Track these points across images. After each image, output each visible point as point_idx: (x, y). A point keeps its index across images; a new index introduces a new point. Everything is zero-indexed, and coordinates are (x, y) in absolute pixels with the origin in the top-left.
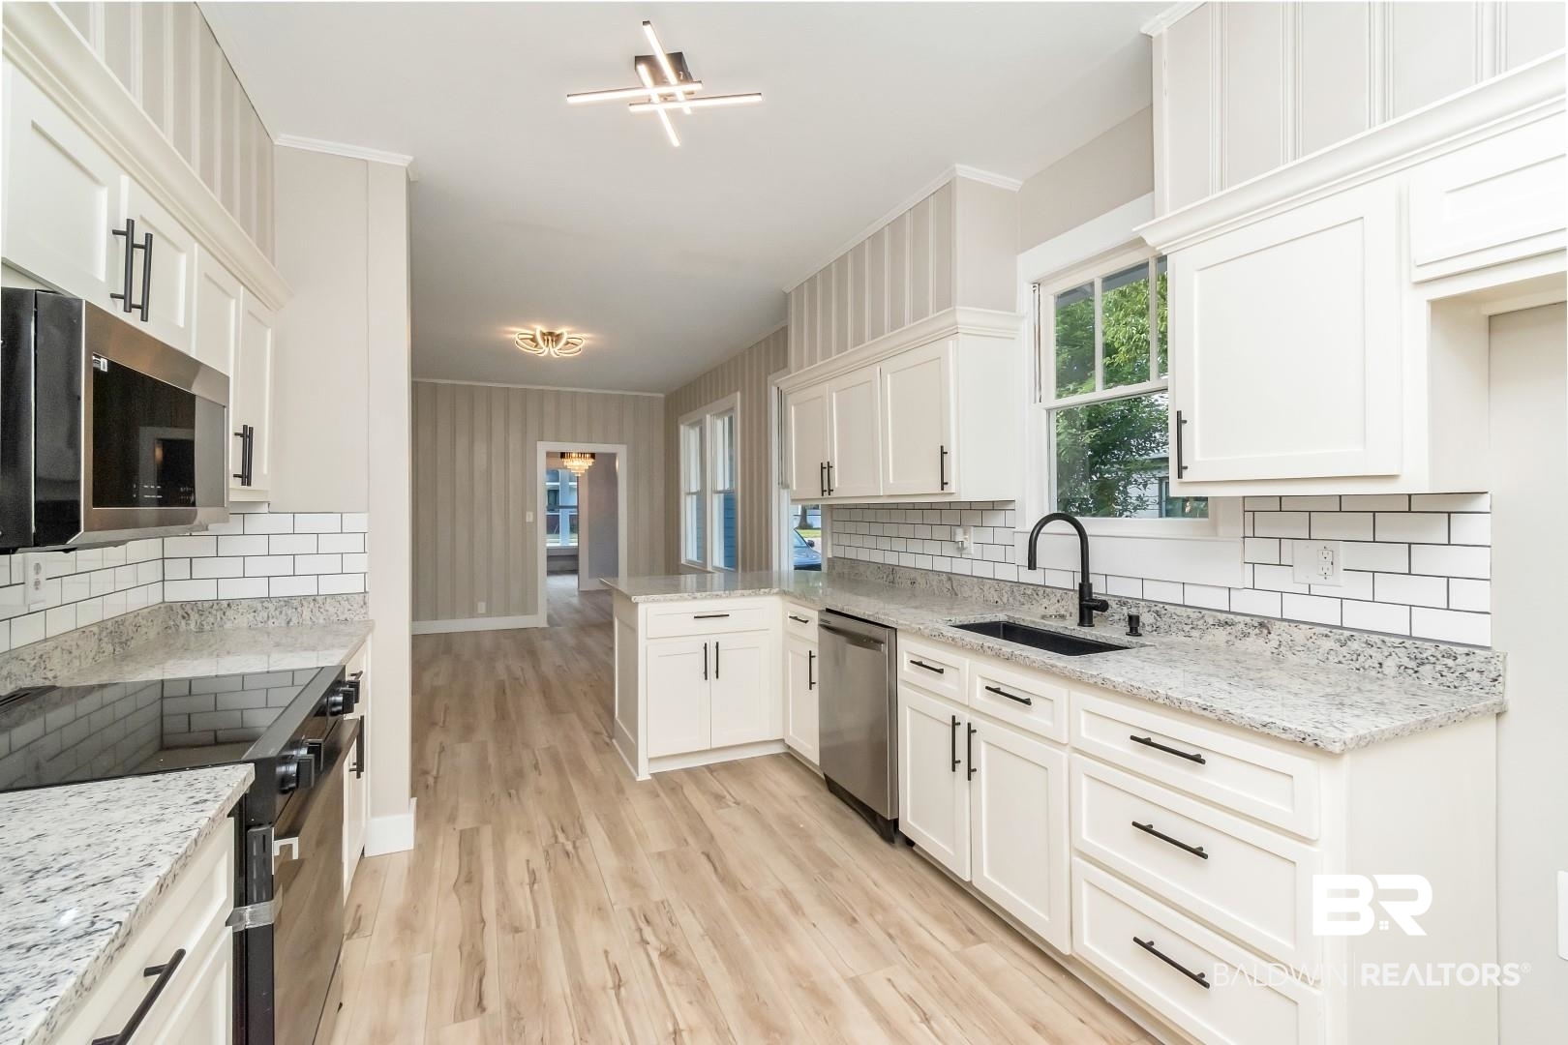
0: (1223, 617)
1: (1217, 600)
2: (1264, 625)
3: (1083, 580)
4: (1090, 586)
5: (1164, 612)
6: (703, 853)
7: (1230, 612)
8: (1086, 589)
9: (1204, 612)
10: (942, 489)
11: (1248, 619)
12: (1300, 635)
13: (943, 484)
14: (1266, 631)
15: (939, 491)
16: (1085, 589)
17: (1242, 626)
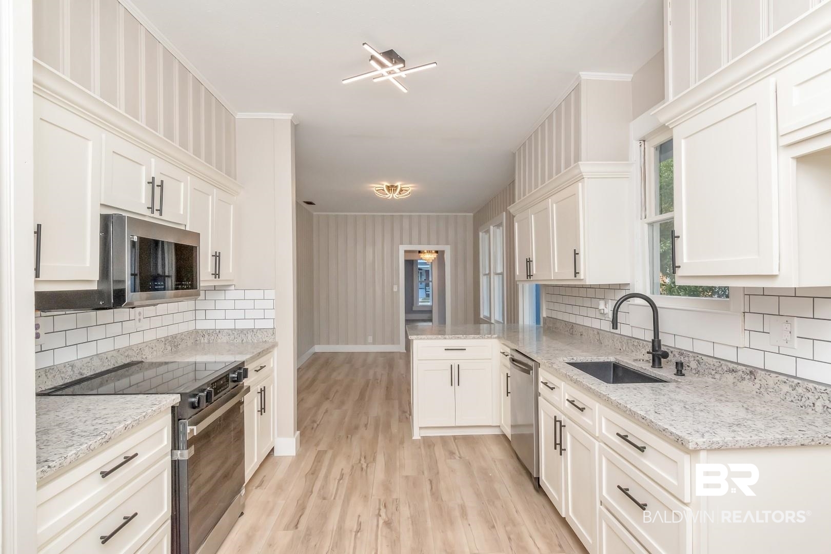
0: (731, 366)
1: (730, 355)
2: (752, 372)
3: (655, 338)
4: (659, 341)
5: (701, 361)
6: (429, 480)
7: (737, 363)
8: (656, 344)
9: (722, 362)
10: (575, 276)
11: (744, 368)
12: (771, 381)
13: (576, 273)
14: (753, 377)
15: (573, 278)
16: (656, 342)
17: (741, 373)
